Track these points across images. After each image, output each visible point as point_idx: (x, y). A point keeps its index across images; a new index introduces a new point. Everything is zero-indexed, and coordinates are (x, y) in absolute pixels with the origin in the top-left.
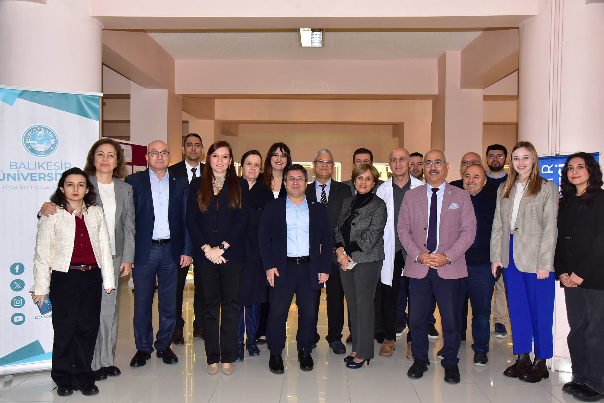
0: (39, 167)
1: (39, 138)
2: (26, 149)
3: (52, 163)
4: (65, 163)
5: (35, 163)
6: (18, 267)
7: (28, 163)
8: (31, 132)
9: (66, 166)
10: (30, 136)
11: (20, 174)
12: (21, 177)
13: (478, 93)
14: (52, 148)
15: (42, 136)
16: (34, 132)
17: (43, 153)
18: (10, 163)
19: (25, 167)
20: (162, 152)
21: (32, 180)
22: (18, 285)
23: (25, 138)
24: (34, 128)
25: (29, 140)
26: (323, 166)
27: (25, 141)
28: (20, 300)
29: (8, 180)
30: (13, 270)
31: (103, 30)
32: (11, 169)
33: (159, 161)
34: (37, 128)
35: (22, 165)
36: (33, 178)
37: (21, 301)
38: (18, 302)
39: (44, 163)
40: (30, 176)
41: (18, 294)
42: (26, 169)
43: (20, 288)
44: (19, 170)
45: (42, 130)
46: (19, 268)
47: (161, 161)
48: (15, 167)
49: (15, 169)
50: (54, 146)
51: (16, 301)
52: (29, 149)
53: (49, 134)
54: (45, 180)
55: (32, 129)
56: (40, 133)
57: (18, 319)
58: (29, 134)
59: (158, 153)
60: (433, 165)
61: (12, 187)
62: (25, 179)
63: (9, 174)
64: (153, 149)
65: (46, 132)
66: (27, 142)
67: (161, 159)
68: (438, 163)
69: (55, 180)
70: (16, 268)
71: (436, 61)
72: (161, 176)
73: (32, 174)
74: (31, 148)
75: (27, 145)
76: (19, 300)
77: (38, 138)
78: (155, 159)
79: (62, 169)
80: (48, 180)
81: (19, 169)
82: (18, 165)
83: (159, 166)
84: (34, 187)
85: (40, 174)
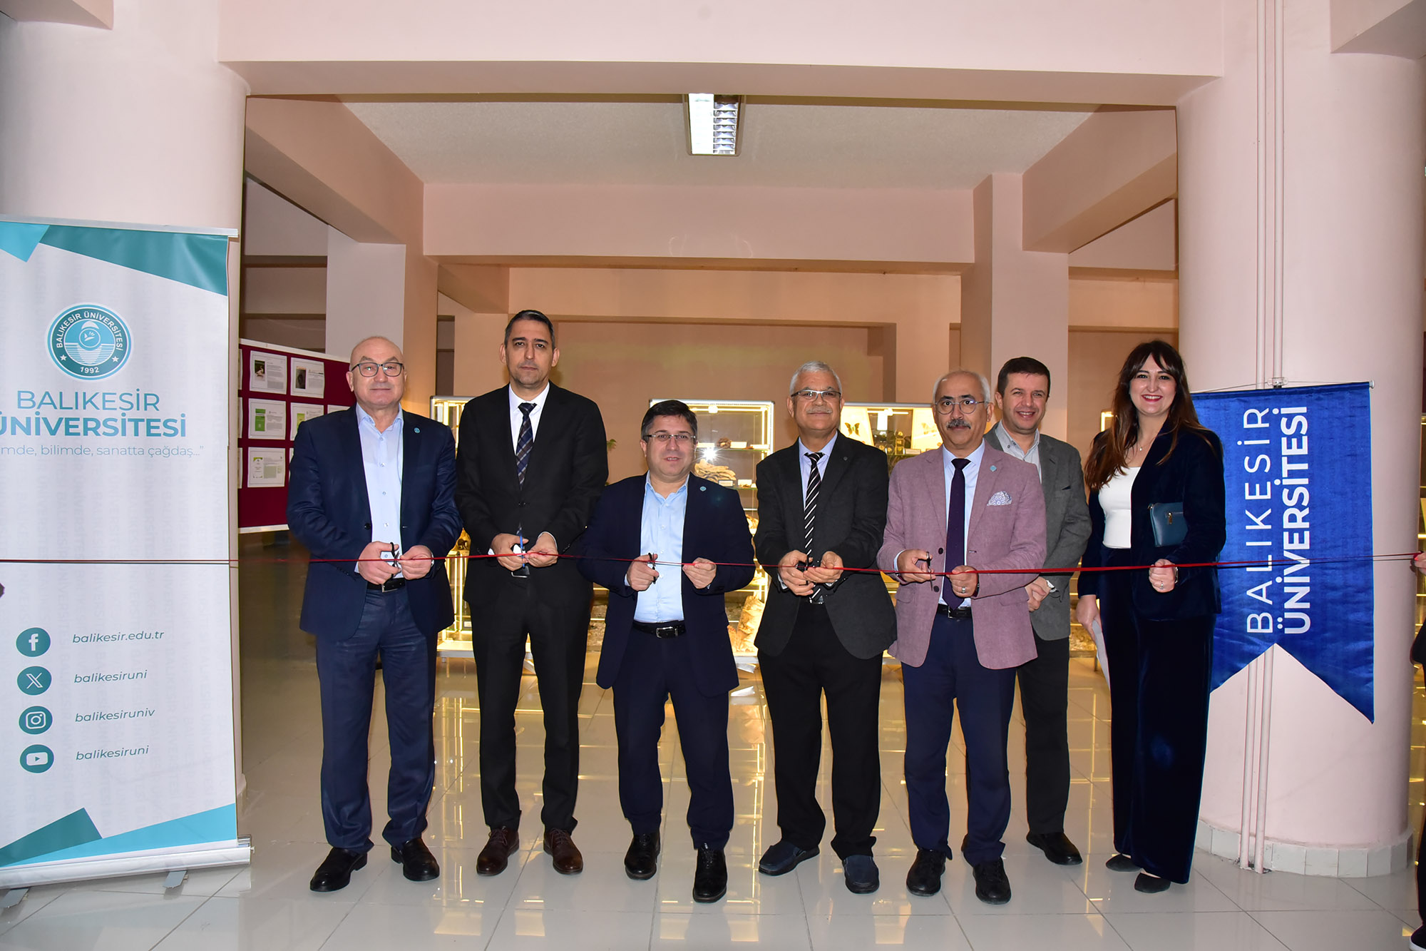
0: (85, 403)
1: (86, 336)
2: (56, 362)
3: (115, 394)
4: (146, 395)
5: (77, 393)
6: (36, 638)
7: (61, 393)
8: (69, 322)
9: (148, 402)
10: (65, 332)
11: (42, 421)
12: (43, 426)
13: (1059, 261)
14: (115, 359)
15: (92, 331)
16: (75, 321)
17: (95, 370)
18: (19, 392)
19: (53, 403)
20: (388, 365)
21: (67, 433)
22: (35, 681)
23: (55, 337)
24: (74, 313)
25: (62, 340)
26: (815, 405)
27: (55, 342)
28: (41, 715)
29: (14, 433)
30: (23, 644)
31: (247, 97)
32: (19, 407)
33: (379, 387)
34: (81, 312)
35: (47, 400)
36: (71, 430)
37: (42, 718)
38: (36, 720)
39: (97, 394)
40: (63, 423)
41: (36, 700)
42: (56, 408)
43: (41, 686)
44: (38, 410)
45: (92, 318)
46: (37, 641)
47: (384, 386)
48: (30, 404)
49: (30, 408)
50: (121, 354)
51: (30, 717)
52: (62, 362)
53: (109, 326)
54: (97, 434)
55: (69, 315)
56: (89, 323)
57: (37, 759)
58: (64, 326)
59: (375, 367)
60: (956, 407)
61: (21, 451)
62: (53, 432)
63: (15, 421)
64: (364, 358)
65: (102, 321)
66: (59, 346)
67: (385, 382)
68: (967, 402)
69: (123, 435)
70: (30, 641)
71: (969, 193)
72: (384, 424)
73: (68, 420)
74: (68, 358)
75: (60, 352)
76: (38, 715)
77: (83, 335)
78: (369, 382)
79: (138, 409)
80: (104, 433)
81: (39, 408)
82: (38, 400)
83: (380, 400)
84: (74, 452)
85: (86, 420)
